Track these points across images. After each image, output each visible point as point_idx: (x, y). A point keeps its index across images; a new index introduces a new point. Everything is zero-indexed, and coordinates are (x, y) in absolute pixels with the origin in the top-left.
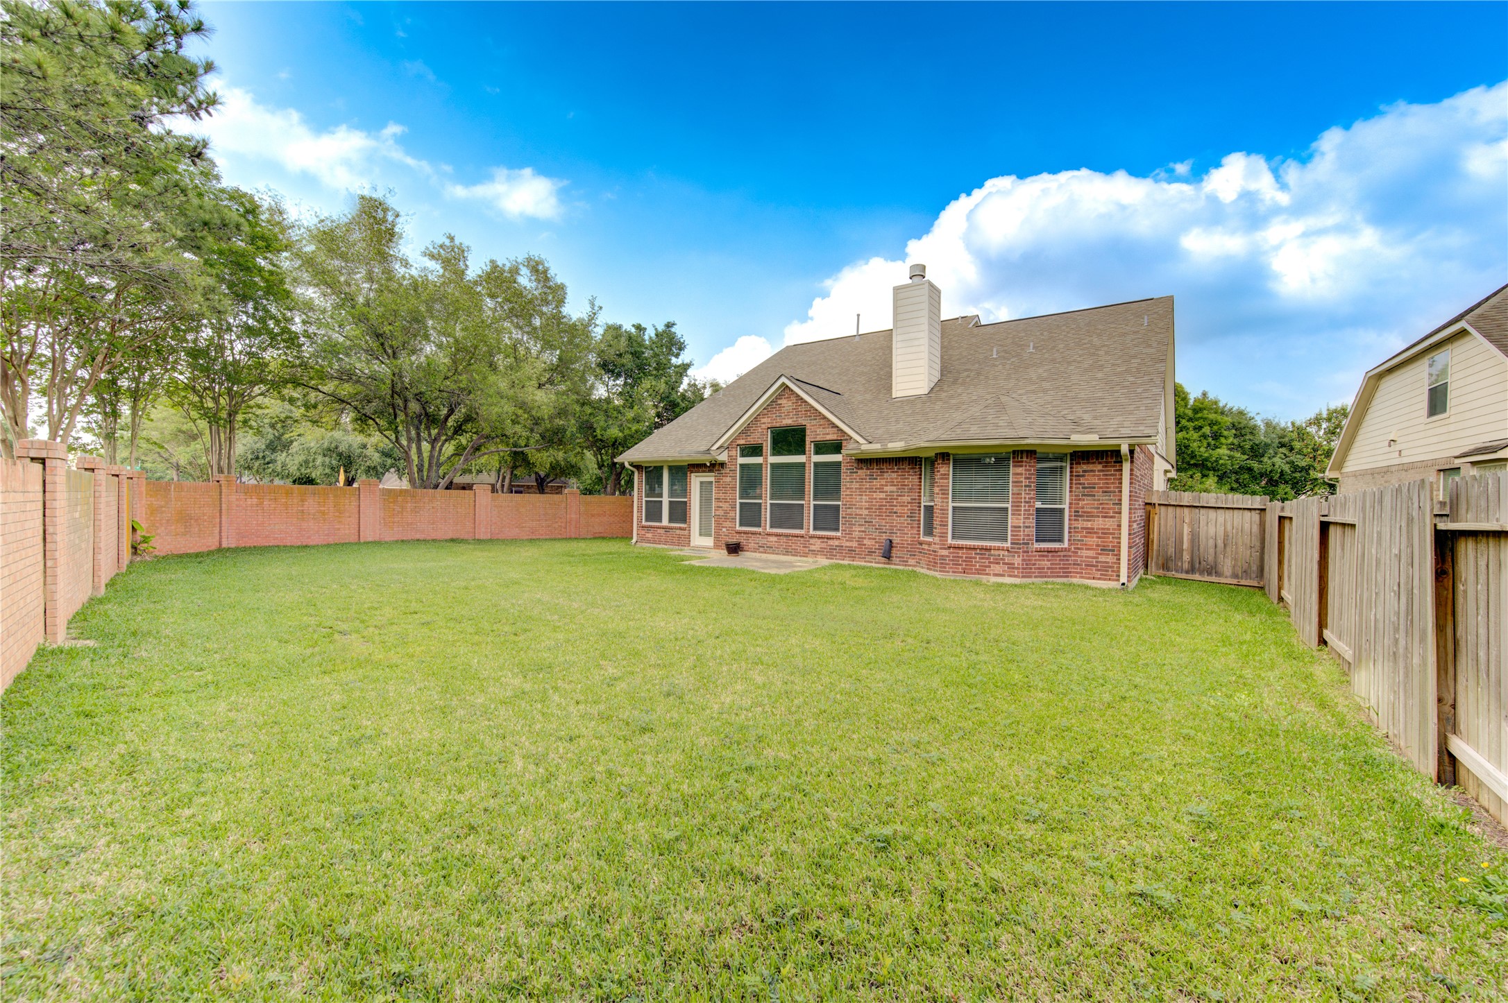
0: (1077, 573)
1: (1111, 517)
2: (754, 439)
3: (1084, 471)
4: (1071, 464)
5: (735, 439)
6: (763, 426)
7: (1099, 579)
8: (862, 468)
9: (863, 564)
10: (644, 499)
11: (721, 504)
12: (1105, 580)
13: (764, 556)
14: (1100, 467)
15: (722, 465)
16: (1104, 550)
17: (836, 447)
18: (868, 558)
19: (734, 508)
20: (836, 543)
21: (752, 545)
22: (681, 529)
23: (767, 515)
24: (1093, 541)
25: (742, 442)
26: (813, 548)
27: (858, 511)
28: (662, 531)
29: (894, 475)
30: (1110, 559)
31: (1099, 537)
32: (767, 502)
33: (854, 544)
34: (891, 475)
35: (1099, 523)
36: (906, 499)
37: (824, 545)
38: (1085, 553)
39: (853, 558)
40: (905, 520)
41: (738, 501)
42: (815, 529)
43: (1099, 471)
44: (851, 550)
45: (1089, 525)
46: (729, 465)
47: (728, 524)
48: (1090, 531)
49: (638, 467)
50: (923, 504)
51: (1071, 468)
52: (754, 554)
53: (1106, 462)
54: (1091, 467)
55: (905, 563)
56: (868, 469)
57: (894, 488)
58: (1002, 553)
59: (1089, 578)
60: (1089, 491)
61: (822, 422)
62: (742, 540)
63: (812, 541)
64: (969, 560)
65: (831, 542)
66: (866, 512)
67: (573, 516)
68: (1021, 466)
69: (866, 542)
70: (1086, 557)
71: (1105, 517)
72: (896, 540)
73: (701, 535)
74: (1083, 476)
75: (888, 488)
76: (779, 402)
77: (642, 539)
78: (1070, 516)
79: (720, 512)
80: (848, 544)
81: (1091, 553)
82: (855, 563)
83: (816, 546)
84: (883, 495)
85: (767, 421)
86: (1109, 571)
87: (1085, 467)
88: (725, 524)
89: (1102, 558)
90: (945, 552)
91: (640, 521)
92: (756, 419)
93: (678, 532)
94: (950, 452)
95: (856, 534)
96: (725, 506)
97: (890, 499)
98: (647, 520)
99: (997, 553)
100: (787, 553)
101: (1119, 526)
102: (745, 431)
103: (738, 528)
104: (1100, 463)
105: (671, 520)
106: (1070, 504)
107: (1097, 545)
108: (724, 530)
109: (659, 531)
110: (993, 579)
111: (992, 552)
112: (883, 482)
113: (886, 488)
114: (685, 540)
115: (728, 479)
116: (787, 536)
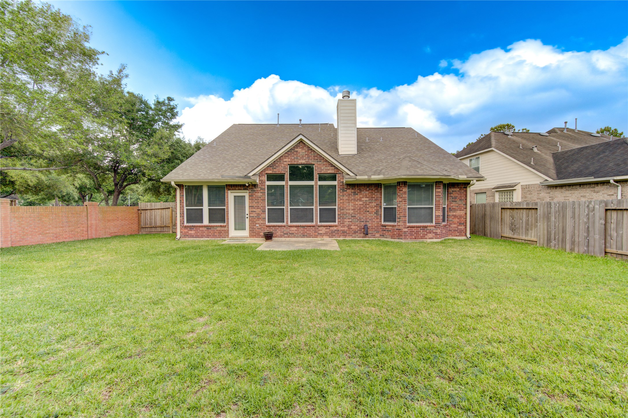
0: (450, 234)
1: (463, 210)
2: (278, 170)
3: (453, 191)
4: (448, 188)
5: (265, 170)
6: (285, 163)
7: (459, 236)
8: (349, 189)
9: (351, 238)
10: (185, 208)
11: (254, 210)
12: (461, 236)
13: (288, 239)
14: (458, 189)
15: (255, 186)
16: (460, 224)
17: (333, 178)
18: (353, 235)
19: (264, 212)
20: (335, 228)
21: (279, 233)
22: (221, 226)
23: (287, 215)
24: (456, 220)
25: (270, 172)
26: (321, 232)
27: (347, 211)
28: (204, 229)
29: (367, 192)
30: (462, 227)
31: (458, 219)
32: (287, 208)
33: (346, 229)
34: (366, 192)
35: (458, 213)
36: (374, 204)
37: (328, 230)
38: (453, 226)
39: (345, 236)
40: (373, 215)
41: (267, 208)
42: (320, 222)
43: (458, 191)
44: (344, 232)
45: (454, 214)
46: (260, 186)
47: (260, 222)
48: (455, 216)
49: (180, 186)
50: (383, 207)
51: (448, 190)
52: (281, 239)
53: (461, 188)
54: (455, 189)
55: (374, 236)
56: (352, 189)
57: (367, 199)
58: (432, 228)
59: (455, 236)
60: (454, 200)
61: (325, 163)
62: (272, 230)
63: (320, 228)
64: (417, 233)
65: (332, 228)
66: (352, 212)
67: (94, 222)
68: (440, 188)
69: (352, 227)
70: (454, 227)
71: (461, 210)
72: (369, 225)
73: (235, 229)
74: (452, 193)
75: (364, 199)
76: (296, 150)
77: (184, 235)
78: (447, 210)
79: (254, 215)
80: (342, 229)
81: (455, 226)
82: (346, 238)
83: (323, 230)
84: (361, 203)
85: (287, 161)
86: (463, 233)
87: (453, 189)
88: (258, 222)
89: (460, 227)
90: (406, 230)
91: (182, 222)
92: (280, 158)
93: (219, 229)
94: (408, 181)
95: (347, 223)
96: (258, 211)
97: (365, 204)
98: (188, 222)
99: (430, 228)
100: (304, 236)
101: (466, 214)
102: (272, 165)
103: (267, 224)
104: (458, 188)
105: (210, 221)
106: (448, 205)
107: (458, 222)
108: (257, 225)
109: (201, 229)
110: (429, 241)
111: (428, 228)
112: (361, 196)
113: (363, 199)
114: (225, 233)
115: (260, 194)
116: (303, 227)
